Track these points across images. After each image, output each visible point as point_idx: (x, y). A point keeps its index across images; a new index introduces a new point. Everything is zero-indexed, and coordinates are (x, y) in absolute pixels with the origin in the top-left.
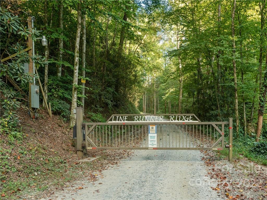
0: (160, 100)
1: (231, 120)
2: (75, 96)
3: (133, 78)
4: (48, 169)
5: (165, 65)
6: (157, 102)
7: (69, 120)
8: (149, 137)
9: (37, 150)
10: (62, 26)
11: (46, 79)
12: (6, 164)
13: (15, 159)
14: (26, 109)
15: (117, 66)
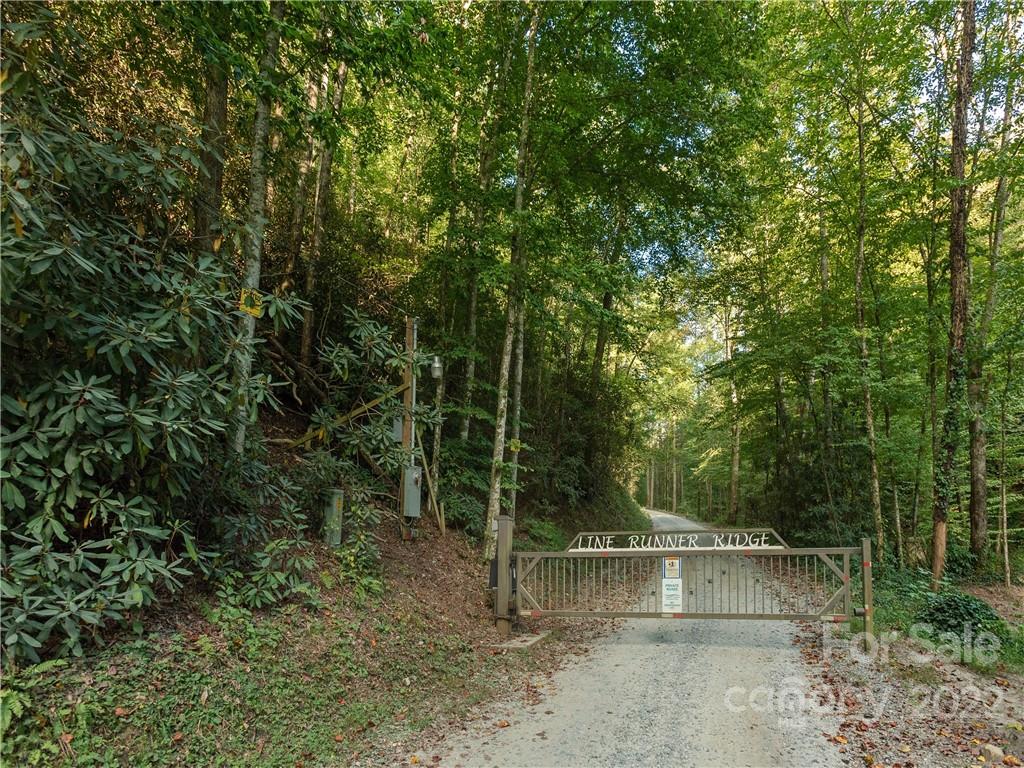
0: (686, 477)
1: (866, 543)
2: (497, 486)
3: (625, 432)
4: (433, 669)
5: (699, 393)
6: (679, 480)
7: (481, 540)
8: (664, 588)
9: (411, 621)
10: (474, 327)
11: (437, 447)
12: (347, 659)
13: (367, 645)
14: (392, 519)
15: (590, 404)
